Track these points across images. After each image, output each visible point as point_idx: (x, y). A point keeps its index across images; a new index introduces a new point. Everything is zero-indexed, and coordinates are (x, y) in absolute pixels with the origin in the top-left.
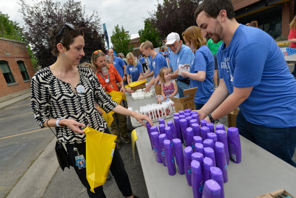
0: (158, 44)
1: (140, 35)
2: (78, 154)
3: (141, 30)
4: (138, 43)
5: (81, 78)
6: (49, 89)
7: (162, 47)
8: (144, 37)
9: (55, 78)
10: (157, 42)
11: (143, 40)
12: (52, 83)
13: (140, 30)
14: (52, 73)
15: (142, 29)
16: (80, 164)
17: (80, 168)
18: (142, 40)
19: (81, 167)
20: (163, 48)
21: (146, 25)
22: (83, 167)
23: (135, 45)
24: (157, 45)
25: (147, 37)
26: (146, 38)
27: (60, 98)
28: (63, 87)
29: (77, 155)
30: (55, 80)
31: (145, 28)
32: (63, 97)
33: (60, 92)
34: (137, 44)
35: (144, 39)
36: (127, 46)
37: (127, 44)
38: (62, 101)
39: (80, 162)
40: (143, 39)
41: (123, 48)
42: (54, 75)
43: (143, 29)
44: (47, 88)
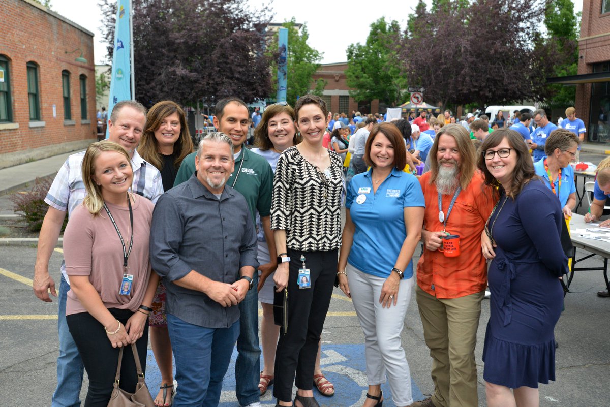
0: (396, 94)
1: (349, 57)
2: (304, 267)
3: (355, 45)
4: (337, 78)
5: (332, 165)
6: (297, 171)
7: (406, 103)
8: (360, 67)
9: (303, 158)
10: (396, 88)
11: (356, 74)
12: (299, 164)
13: (352, 46)
14: (300, 152)
15: (358, 44)
16: (302, 282)
17: (301, 288)
18: (354, 73)
19: (304, 286)
20: (408, 107)
21: (374, 33)
22: (304, 287)
23: (329, 81)
24: (393, 96)
25: (371, 67)
26: (366, 70)
27: (307, 182)
28: (312, 171)
29: (302, 268)
30: (302, 160)
31: (371, 41)
32: (312, 182)
33: (308, 176)
34: (333, 80)
35: (359, 71)
36: (308, 82)
37: (309, 75)
38: (310, 186)
39: (304, 278)
40: (356, 70)
41: (296, 84)
42: (301, 155)
43: (364, 43)
44: (294, 170)
